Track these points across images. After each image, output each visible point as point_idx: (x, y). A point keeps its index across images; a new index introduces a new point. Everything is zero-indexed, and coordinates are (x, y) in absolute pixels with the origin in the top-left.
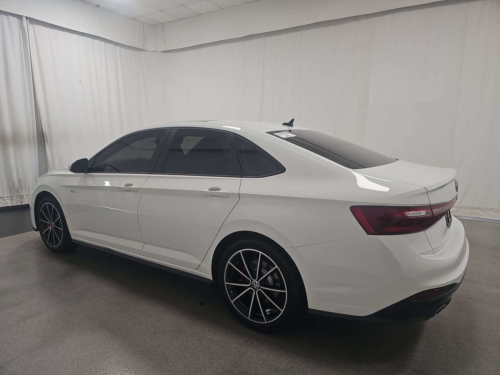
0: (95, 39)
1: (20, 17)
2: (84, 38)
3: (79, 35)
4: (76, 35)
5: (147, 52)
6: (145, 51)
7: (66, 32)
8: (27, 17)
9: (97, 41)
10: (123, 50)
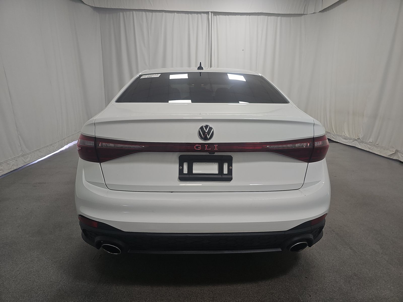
0: (260, 15)
1: (207, 13)
2: (251, 16)
3: (247, 15)
4: (245, 16)
5: (307, 15)
6: (306, 15)
7: (238, 15)
8: (212, 12)
9: (262, 17)
10: (284, 19)
